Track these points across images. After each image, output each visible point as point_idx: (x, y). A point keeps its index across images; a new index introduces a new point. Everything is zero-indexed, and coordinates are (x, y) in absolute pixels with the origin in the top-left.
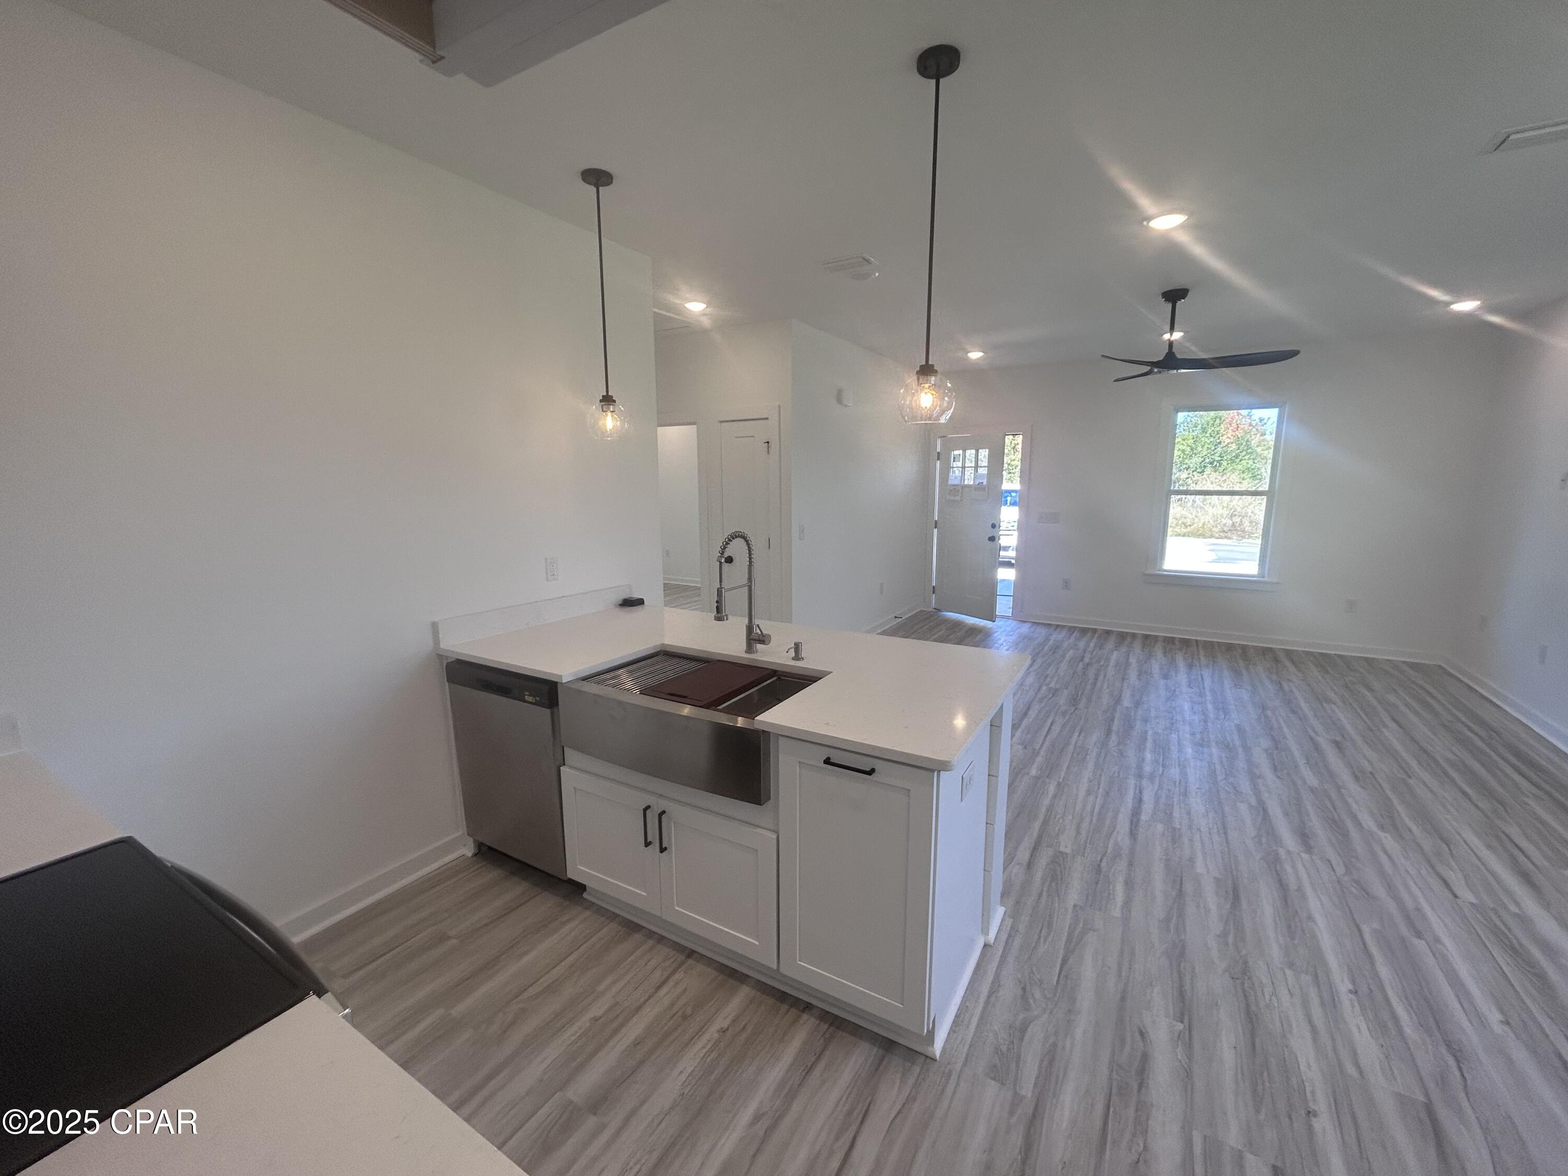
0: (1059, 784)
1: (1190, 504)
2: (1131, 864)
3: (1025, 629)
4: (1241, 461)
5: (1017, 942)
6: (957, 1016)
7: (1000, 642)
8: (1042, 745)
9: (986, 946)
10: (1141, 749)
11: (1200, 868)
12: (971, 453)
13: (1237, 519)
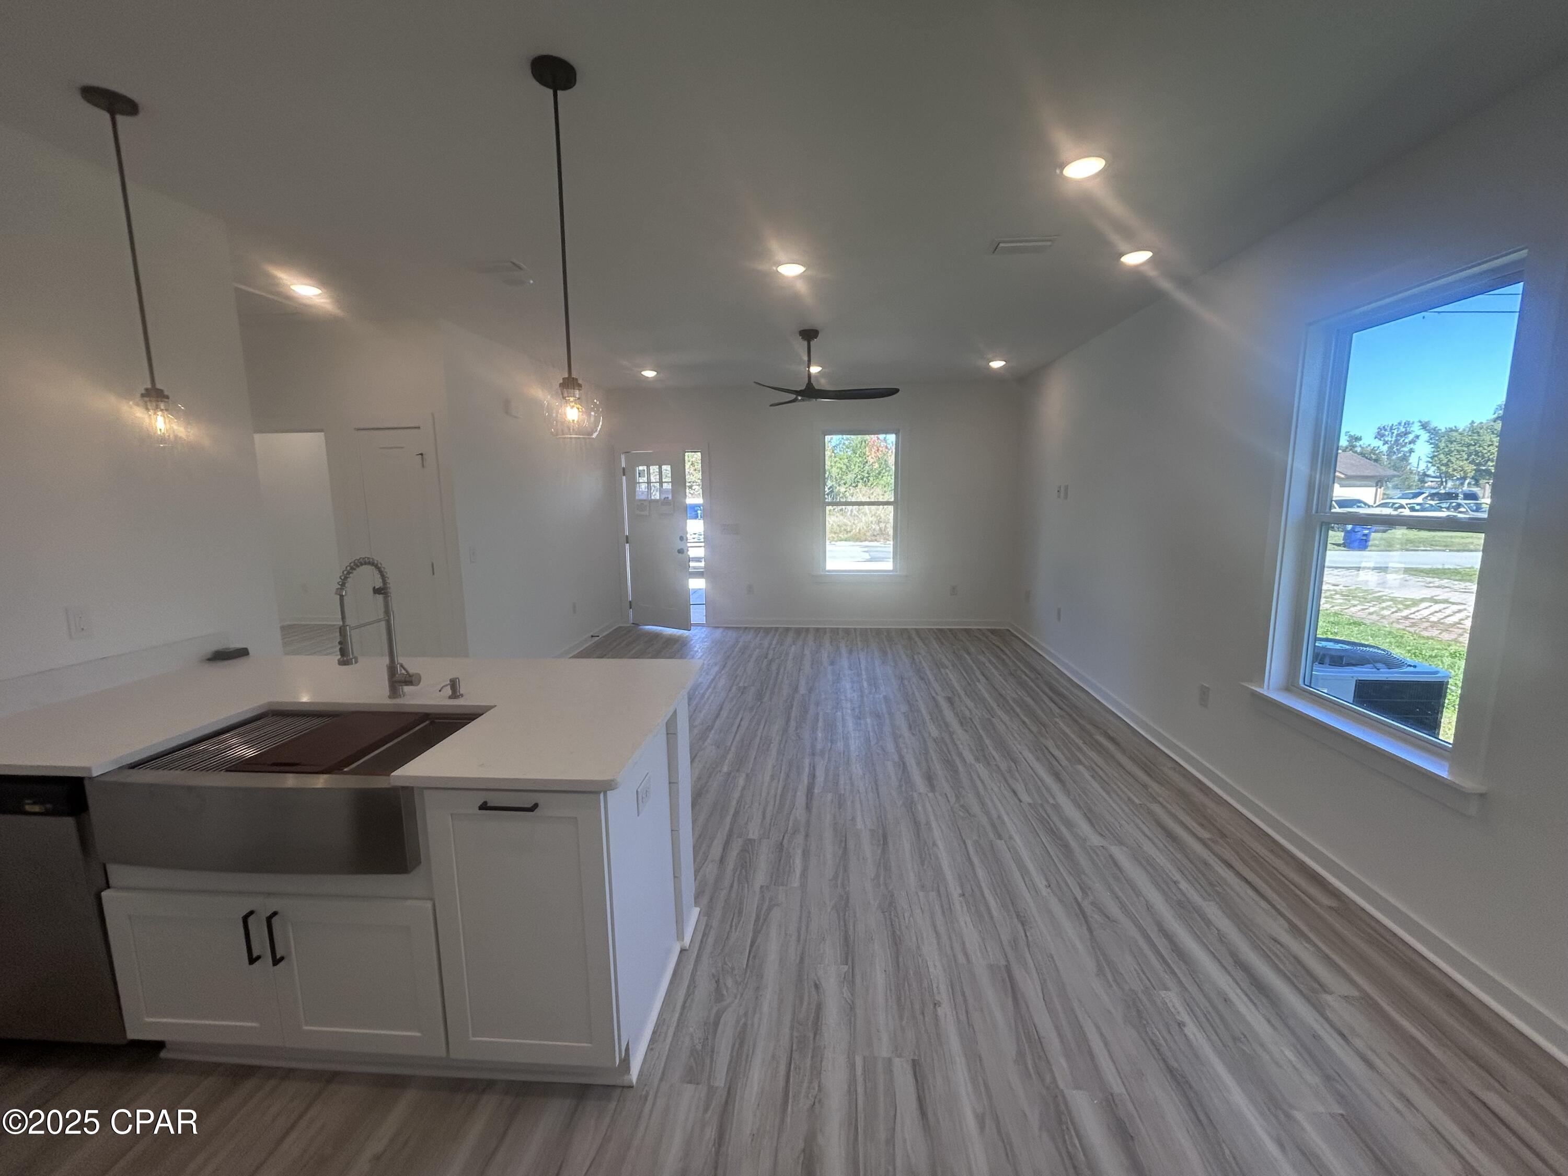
0: (747, 775)
1: (849, 513)
2: (807, 836)
3: (718, 633)
4: (882, 477)
5: (711, 940)
6: (654, 1033)
7: (696, 649)
8: (732, 742)
9: (683, 951)
10: (814, 729)
11: (860, 826)
12: (654, 469)
13: (882, 525)
